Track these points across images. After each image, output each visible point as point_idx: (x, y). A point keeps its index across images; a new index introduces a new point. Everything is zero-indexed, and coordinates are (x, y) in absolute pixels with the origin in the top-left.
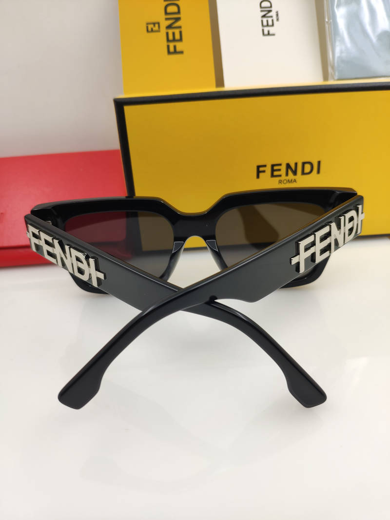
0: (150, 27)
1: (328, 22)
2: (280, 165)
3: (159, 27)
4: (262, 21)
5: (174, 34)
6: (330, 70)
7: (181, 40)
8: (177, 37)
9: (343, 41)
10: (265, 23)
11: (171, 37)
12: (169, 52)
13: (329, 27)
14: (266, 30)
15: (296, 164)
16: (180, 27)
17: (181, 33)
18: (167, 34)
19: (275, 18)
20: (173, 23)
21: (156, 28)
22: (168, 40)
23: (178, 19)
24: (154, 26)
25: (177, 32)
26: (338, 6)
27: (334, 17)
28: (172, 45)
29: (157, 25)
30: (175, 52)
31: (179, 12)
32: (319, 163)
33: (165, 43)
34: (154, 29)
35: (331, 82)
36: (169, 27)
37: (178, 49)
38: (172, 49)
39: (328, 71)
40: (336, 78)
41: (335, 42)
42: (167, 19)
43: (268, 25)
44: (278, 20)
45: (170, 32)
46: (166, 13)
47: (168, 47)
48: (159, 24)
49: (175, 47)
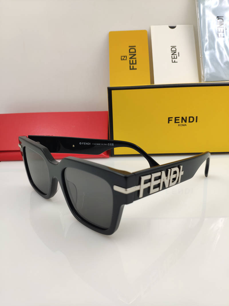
0: (123, 58)
1: (201, 57)
2: (179, 117)
3: (126, 58)
4: (172, 56)
5: (133, 61)
6: (202, 78)
7: (136, 64)
8: (134, 62)
9: (208, 66)
10: (173, 57)
11: (131, 62)
12: (130, 69)
13: (201, 59)
15: (186, 117)
16: (136, 58)
17: (136, 60)
18: (130, 61)
19: (177, 55)
20: (133, 56)
21: (125, 58)
22: (130, 64)
23: (135, 55)
24: (124, 57)
25: (134, 60)
26: (206, 50)
27: (204, 55)
28: (132, 66)
29: (125, 57)
30: (133, 69)
31: (135, 52)
32: (197, 117)
33: (129, 65)
34: (124, 59)
35: (202, 82)
36: (131, 58)
37: (134, 68)
38: (132, 68)
39: (201, 78)
40: (205, 81)
41: (204, 66)
42: (130, 55)
43: (174, 58)
44: (179, 56)
45: (131, 60)
46: (130, 52)
47: (130, 66)
48: (126, 56)
49: (133, 66)
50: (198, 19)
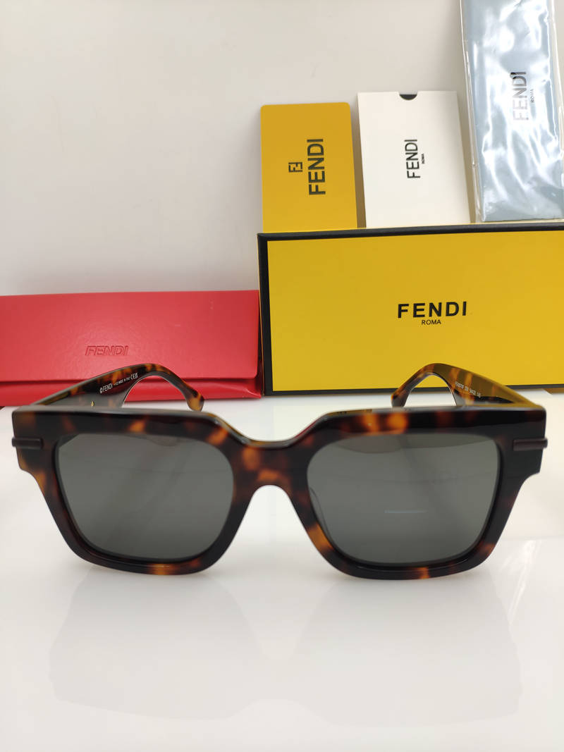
0: (292, 166)
1: (475, 165)
2: (424, 304)
3: (301, 166)
4: (407, 163)
5: (316, 174)
6: (477, 212)
7: (323, 180)
8: (320, 177)
10: (410, 166)
11: (313, 177)
12: (311, 193)
13: (476, 171)
14: (411, 172)
15: (440, 304)
16: (323, 168)
17: (323, 173)
18: (310, 173)
19: (420, 161)
20: (316, 163)
21: (298, 168)
22: (310, 181)
23: (322, 159)
24: (297, 166)
25: (320, 172)
26: (485, 149)
27: (481, 160)
28: (314, 185)
29: (299, 165)
30: (317, 192)
31: (322, 153)
32: (465, 303)
33: (307, 184)
34: (296, 169)
35: (478, 223)
36: (311, 167)
37: (320, 190)
38: (314, 189)
39: (475, 213)
40: (485, 218)
41: (483, 186)
42: (309, 159)
43: (413, 168)
44: (423, 162)
45: (313, 172)
46: (309, 153)
47: (310, 186)
48: (301, 163)
49: (317, 187)
50: (468, 78)
